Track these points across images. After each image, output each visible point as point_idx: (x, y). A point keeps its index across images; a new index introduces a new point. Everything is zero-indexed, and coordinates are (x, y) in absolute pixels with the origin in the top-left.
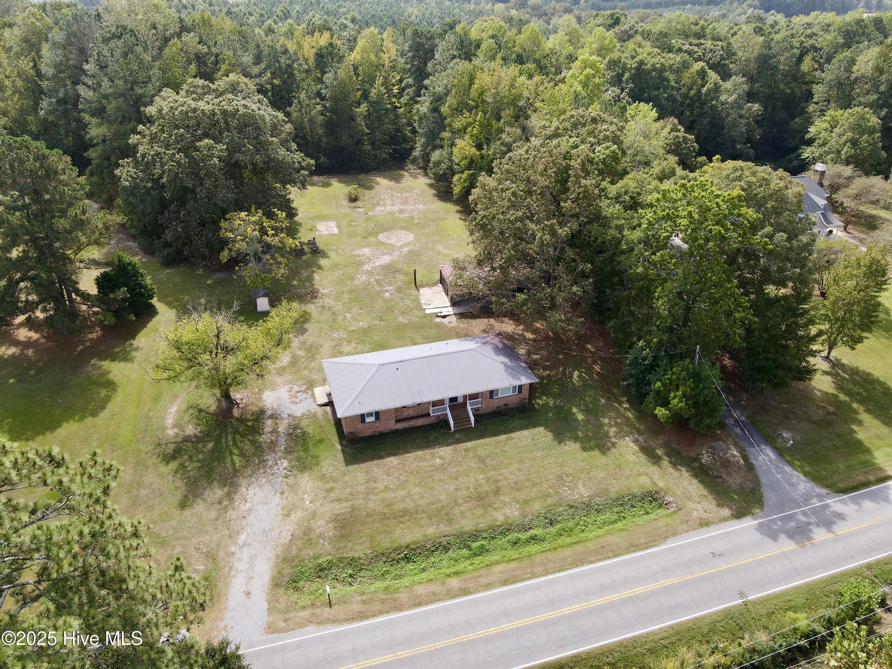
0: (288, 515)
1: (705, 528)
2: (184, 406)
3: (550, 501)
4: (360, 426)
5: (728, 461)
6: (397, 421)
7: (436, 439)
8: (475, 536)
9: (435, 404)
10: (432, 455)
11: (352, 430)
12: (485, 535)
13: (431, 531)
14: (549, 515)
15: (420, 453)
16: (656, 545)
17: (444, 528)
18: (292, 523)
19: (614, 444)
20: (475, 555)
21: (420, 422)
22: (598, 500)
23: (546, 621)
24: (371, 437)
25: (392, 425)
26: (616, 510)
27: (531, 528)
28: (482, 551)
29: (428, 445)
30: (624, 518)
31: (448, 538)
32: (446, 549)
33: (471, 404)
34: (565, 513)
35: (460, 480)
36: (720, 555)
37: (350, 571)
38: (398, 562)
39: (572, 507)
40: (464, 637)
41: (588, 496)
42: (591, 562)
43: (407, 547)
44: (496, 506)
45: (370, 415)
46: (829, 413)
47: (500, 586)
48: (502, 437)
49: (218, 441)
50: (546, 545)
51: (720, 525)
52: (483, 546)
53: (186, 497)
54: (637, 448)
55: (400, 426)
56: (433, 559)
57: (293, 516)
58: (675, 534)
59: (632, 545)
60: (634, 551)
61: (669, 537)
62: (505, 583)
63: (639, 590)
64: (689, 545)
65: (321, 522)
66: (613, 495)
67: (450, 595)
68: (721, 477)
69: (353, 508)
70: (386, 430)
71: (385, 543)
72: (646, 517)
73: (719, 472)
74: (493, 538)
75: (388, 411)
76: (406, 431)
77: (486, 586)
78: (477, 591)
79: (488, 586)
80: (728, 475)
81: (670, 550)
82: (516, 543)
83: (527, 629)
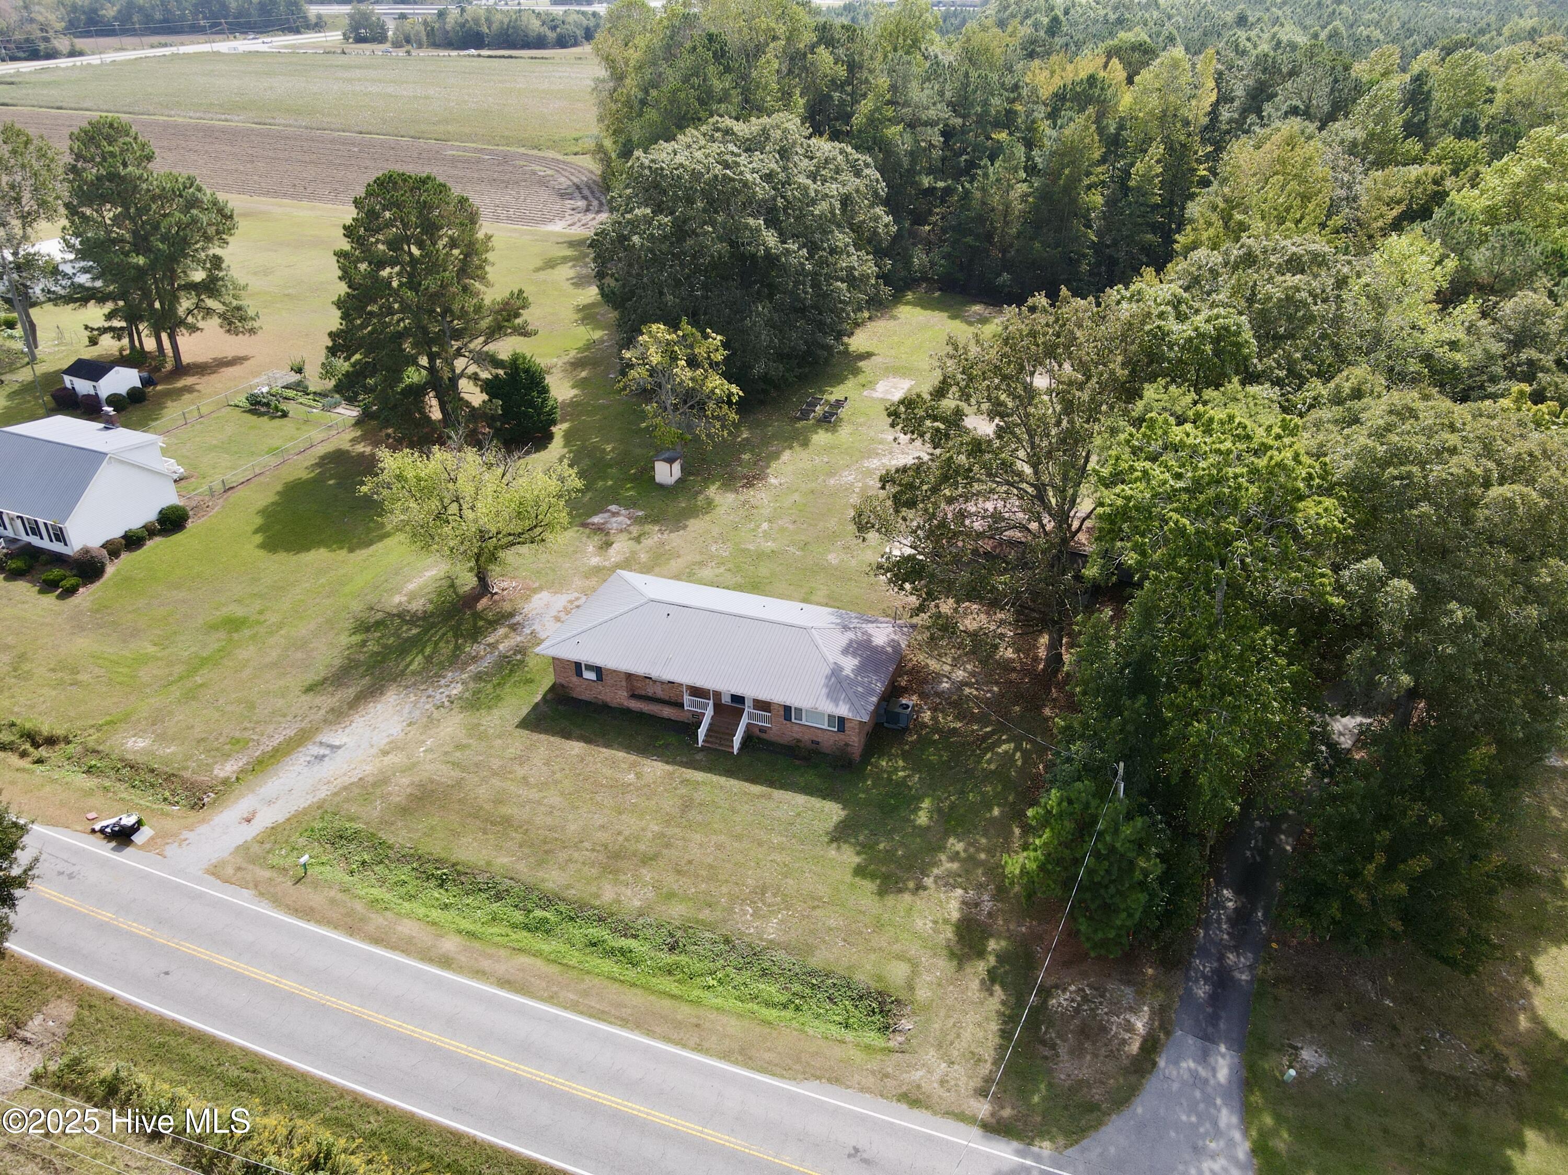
0: (385, 753)
1: (904, 1107)
2: (442, 574)
3: (705, 914)
4: (575, 679)
5: (1104, 1029)
6: (634, 696)
7: (667, 746)
8: (547, 901)
9: (697, 692)
10: (633, 765)
11: (563, 682)
12: (562, 907)
13: (502, 861)
14: (679, 934)
15: (621, 755)
16: (782, 1077)
17: (523, 869)
18: (379, 765)
19: (920, 887)
20: (526, 927)
21: (667, 712)
22: (780, 955)
23: (483, 1065)
24: (588, 703)
25: (620, 698)
26: (796, 987)
27: (635, 937)
28: (541, 927)
29: (645, 750)
30: (798, 1009)
31: (512, 883)
32: (499, 897)
33: (750, 716)
34: (708, 946)
35: (624, 817)
36: (866, 1161)
37: (366, 857)
38: (428, 879)
39: (727, 941)
40: (369, 1014)
41: (771, 941)
42: (650, 1033)
43: (453, 865)
44: (622, 878)
45: (590, 668)
46: (1498, 1076)
47: (491, 984)
48: (757, 789)
49: (426, 631)
50: (631, 974)
51: (939, 1120)
52: (545, 921)
53: (326, 679)
54: (955, 915)
55: (635, 705)
56: (469, 901)
57: (390, 756)
58: (836, 1080)
59: (742, 1051)
60: (736, 1063)
61: (818, 1078)
62: (505, 983)
63: (660, 1117)
64: (836, 1112)
65: (405, 781)
66: (816, 961)
67: (426, 956)
68: (1053, 1047)
69: (459, 783)
70: (614, 704)
71: (435, 847)
72: (835, 1031)
73: (1059, 1036)
74: (572, 919)
75: (615, 672)
76: (641, 717)
77: (477, 972)
78: (460, 969)
79: (479, 974)
80: (1071, 1052)
81: (793, 1098)
82: (594, 945)
83: (448, 1058)
